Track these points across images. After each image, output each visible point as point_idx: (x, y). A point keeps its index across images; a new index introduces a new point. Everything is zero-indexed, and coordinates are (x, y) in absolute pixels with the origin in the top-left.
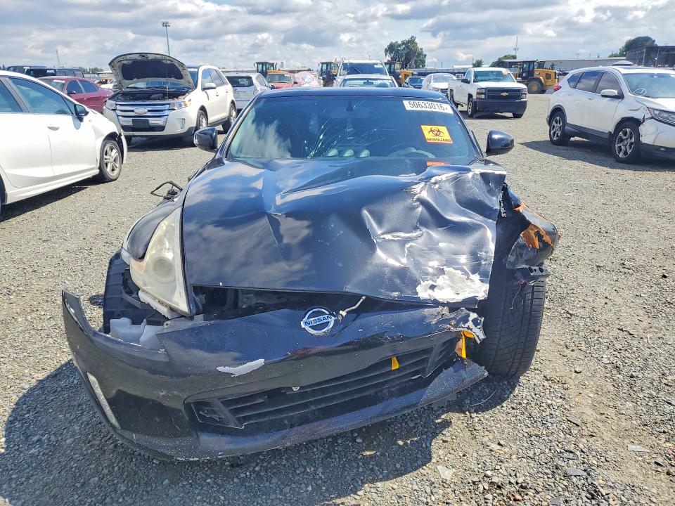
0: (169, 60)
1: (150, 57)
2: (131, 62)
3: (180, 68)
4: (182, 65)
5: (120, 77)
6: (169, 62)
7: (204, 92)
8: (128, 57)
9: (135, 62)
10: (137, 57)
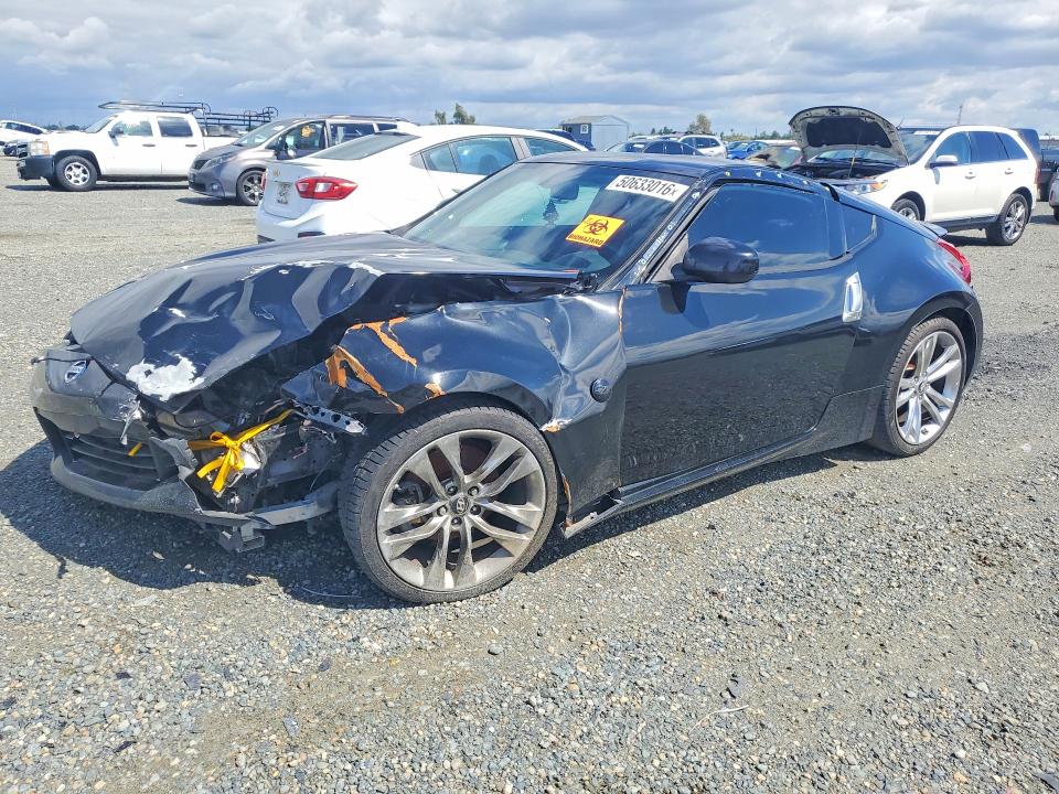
0: (869, 117)
1: (843, 112)
2: (818, 120)
3: (886, 130)
4: (888, 125)
5: (805, 142)
6: (868, 120)
7: (930, 171)
8: (813, 112)
9: (824, 120)
10: (825, 112)
